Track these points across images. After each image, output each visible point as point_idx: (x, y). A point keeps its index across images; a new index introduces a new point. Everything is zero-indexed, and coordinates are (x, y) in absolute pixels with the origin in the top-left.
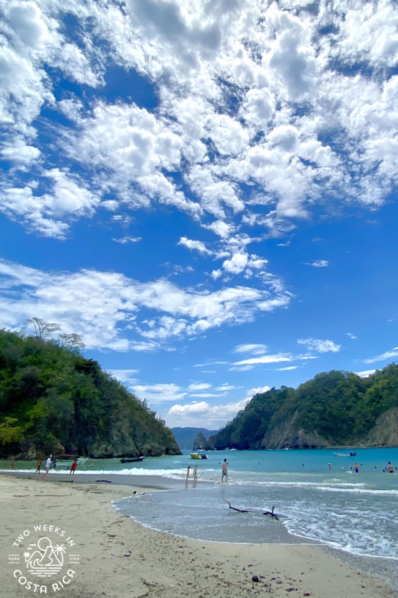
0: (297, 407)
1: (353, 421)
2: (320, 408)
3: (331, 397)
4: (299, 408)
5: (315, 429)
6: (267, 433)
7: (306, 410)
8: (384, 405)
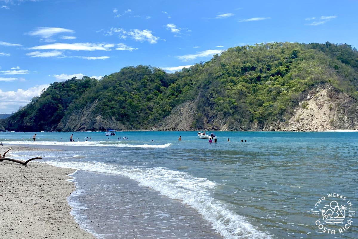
0: (98, 97)
1: (151, 110)
2: (122, 98)
3: (133, 89)
4: (99, 98)
5: (113, 116)
6: (64, 118)
7: (107, 99)
8: (181, 98)
